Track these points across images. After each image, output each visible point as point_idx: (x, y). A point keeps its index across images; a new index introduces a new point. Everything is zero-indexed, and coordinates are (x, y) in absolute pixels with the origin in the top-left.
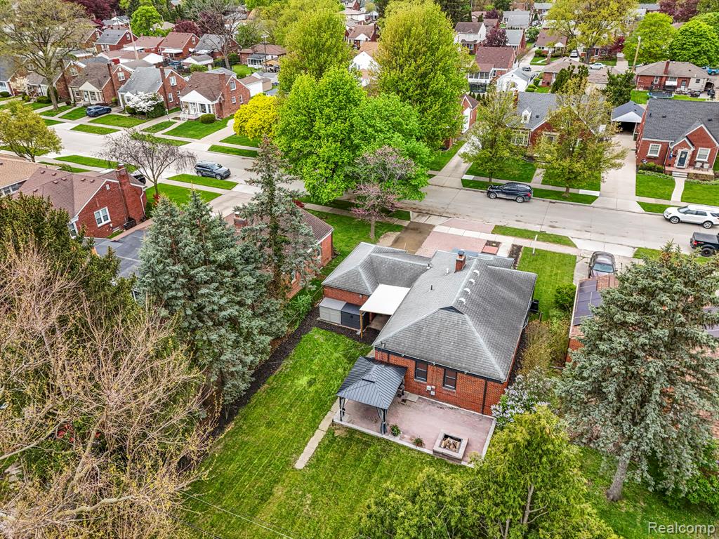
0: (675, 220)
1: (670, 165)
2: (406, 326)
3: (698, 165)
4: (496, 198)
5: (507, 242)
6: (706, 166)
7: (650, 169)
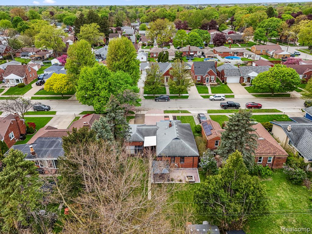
0: (213, 100)
1: (204, 82)
2: (165, 147)
3: (212, 81)
4: (159, 101)
5: (171, 115)
6: (214, 81)
7: (199, 84)
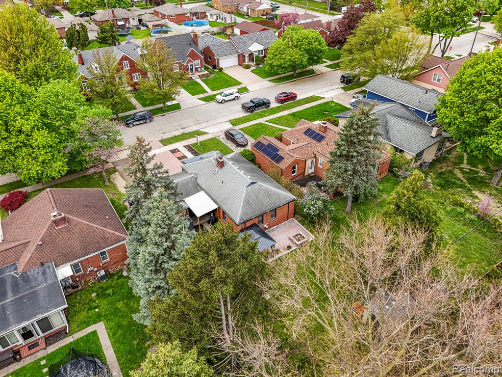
0: (223, 101)
1: (188, 74)
3: (199, 70)
6: (202, 69)
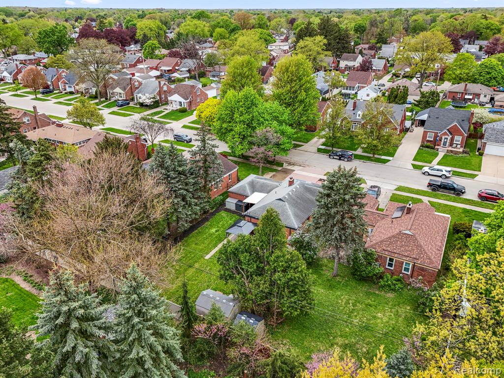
0: (427, 174)
1: (438, 145)
2: (261, 206)
3: (454, 145)
6: (459, 146)
7: (427, 147)
